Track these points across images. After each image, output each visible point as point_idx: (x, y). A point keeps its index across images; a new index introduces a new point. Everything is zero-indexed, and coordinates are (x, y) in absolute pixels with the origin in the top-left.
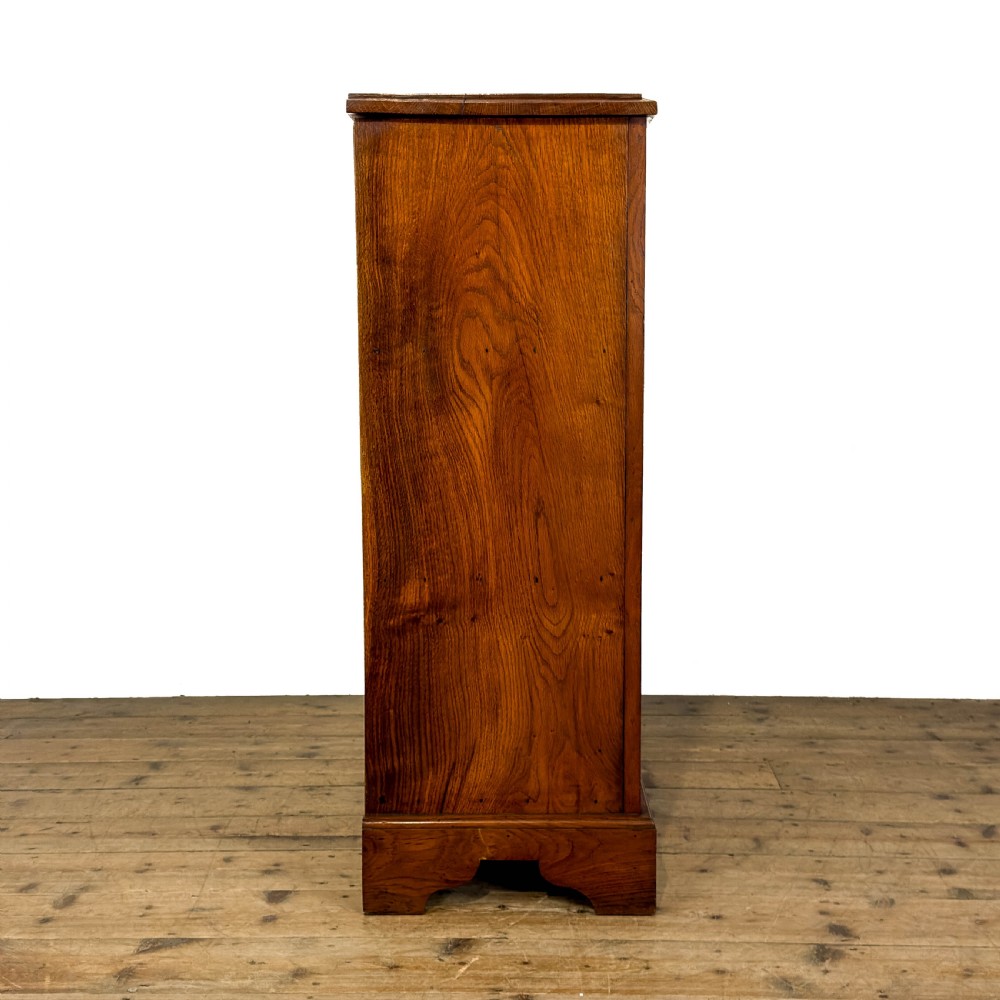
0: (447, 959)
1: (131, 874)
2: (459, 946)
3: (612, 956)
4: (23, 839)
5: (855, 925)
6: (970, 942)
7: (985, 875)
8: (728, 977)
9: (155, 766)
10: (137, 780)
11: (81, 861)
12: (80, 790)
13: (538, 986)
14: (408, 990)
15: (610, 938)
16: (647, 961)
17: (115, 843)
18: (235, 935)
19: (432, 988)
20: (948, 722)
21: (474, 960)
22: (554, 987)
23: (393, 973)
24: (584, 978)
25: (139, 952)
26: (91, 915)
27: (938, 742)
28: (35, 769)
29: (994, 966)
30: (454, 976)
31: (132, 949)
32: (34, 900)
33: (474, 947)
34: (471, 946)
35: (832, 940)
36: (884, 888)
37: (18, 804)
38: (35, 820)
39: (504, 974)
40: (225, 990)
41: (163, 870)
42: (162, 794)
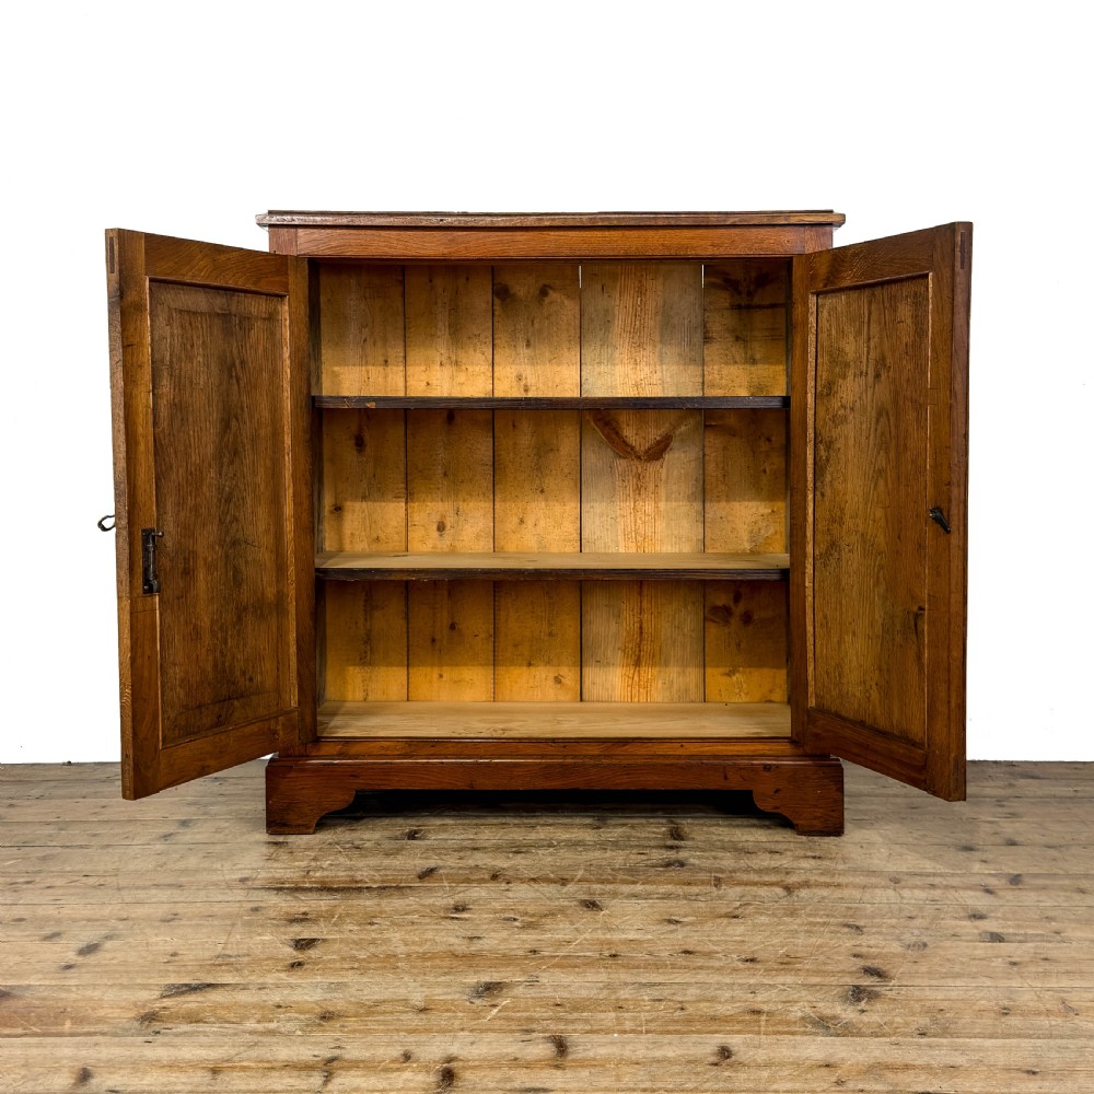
0: (478, 1002)
1: (157, 924)
2: (490, 989)
3: (646, 998)
4: (50, 891)
5: (888, 967)
6: (1005, 983)
7: (1016, 920)
8: (764, 1018)
9: (184, 823)
10: (166, 837)
11: (107, 911)
12: (108, 846)
13: (570, 1027)
14: (438, 1032)
15: (644, 981)
16: (681, 1002)
17: (141, 895)
18: (262, 980)
19: (462, 1030)
21: (504, 1003)
22: (588, 1027)
23: (423, 1016)
24: (617, 1018)
25: (163, 997)
26: (115, 962)
28: (63, 825)
29: (1031, 1004)
30: (484, 1018)
31: (157, 994)
32: (57, 948)
33: (505, 990)
34: (502, 989)
35: (867, 981)
36: (916, 932)
37: (44, 859)
38: (62, 874)
39: (537, 1015)
40: (251, 1033)
41: (189, 919)
42: (190, 849)
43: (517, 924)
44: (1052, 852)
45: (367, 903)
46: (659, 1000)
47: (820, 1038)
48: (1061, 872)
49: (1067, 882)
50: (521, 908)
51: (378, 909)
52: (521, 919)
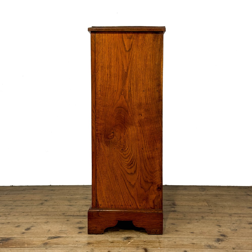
0: (125, 241)
2: (128, 238)
3: (166, 240)
4: (15, 216)
5: (227, 234)
8: (195, 245)
9: (46, 201)
10: (42, 204)
11: (31, 221)
12: (27, 206)
13: (148, 246)
14: (116, 247)
15: (166, 237)
16: (175, 241)
17: (38, 217)
18: (72, 236)
19: (122, 246)
21: (132, 241)
22: (152, 246)
23: (112, 243)
24: (159, 245)
25: (48, 239)
26: (35, 232)
28: (15, 201)
30: (127, 244)
31: (46, 239)
32: (20, 229)
33: (132, 238)
34: (131, 238)
35: (221, 237)
36: (235, 227)
37: (11, 209)
38: (17, 212)
39: (140, 244)
40: (71, 247)
42: (49, 207)
46: (169, 241)
47: (208, 249)
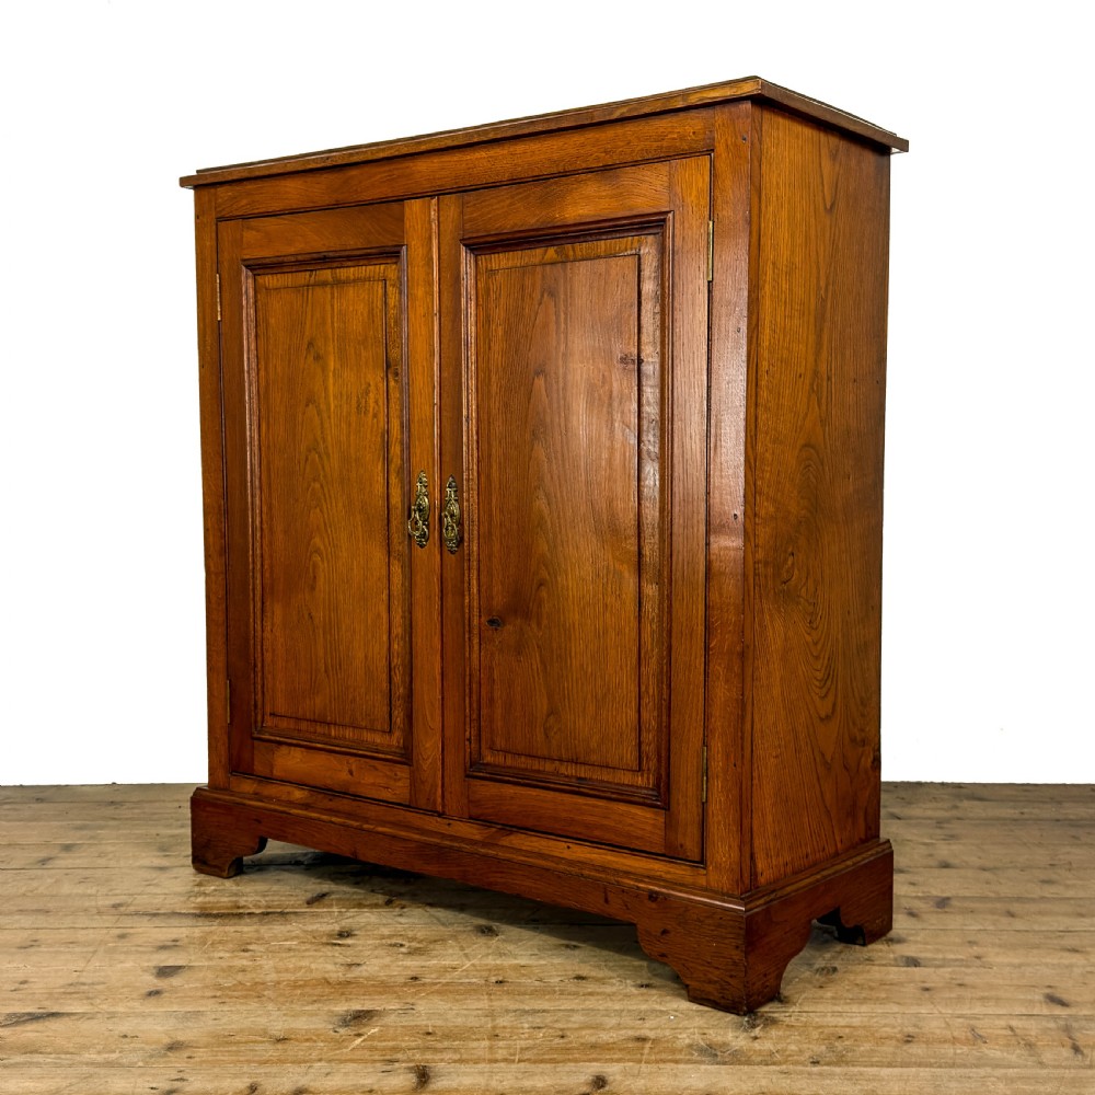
0: (342, 1031)
1: (13, 950)
2: (361, 1017)
3: (526, 1025)
6: (914, 1009)
7: (935, 943)
8: (648, 1045)
9: (67, 848)
10: (44, 861)
13: (438, 1056)
14: (293, 1062)
15: (527, 1008)
16: (562, 1030)
18: (112, 1009)
19: (320, 1060)
20: (910, 803)
21: (373, 1031)
22: (457, 1057)
23: (279, 1046)
24: (491, 1048)
27: (898, 821)
29: (938, 1031)
30: (347, 1048)
33: (375, 1018)
34: (372, 1017)
36: (827, 956)
39: (404, 1045)
40: (87, 1064)
41: (51, 945)
42: (67, 874)
43: (403, 950)
44: (987, 875)
45: (247, 929)
46: (539, 1028)
47: (703, 1067)
48: (992, 895)
49: (998, 905)
50: (410, 934)
51: (256, 935)
52: (407, 944)
